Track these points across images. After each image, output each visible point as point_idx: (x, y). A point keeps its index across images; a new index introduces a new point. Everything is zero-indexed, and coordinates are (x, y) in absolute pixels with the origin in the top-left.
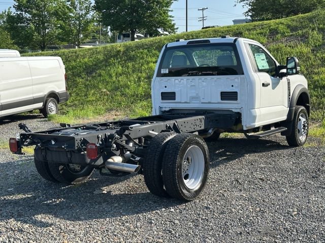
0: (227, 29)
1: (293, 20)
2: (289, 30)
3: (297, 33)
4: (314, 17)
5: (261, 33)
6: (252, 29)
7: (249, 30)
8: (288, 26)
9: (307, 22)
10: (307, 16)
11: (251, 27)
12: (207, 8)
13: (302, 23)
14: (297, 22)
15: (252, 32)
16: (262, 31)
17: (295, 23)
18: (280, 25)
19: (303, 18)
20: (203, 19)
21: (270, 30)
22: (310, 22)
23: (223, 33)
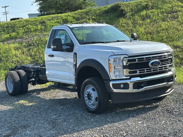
0: (34, 19)
1: (76, 14)
2: (74, 20)
3: (79, 21)
4: (88, 12)
5: (58, 22)
6: (51, 19)
7: (49, 20)
8: (74, 18)
9: (85, 15)
10: (84, 11)
11: (50, 18)
12: (8, 6)
13: (81, 15)
14: (78, 15)
15: (51, 21)
16: (58, 20)
17: (77, 16)
18: (68, 17)
19: (82, 12)
20: (6, 13)
21: (63, 20)
22: (86, 14)
23: (32, 22)
